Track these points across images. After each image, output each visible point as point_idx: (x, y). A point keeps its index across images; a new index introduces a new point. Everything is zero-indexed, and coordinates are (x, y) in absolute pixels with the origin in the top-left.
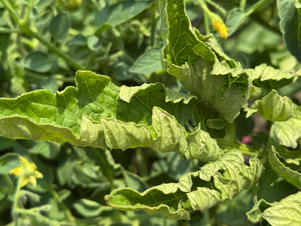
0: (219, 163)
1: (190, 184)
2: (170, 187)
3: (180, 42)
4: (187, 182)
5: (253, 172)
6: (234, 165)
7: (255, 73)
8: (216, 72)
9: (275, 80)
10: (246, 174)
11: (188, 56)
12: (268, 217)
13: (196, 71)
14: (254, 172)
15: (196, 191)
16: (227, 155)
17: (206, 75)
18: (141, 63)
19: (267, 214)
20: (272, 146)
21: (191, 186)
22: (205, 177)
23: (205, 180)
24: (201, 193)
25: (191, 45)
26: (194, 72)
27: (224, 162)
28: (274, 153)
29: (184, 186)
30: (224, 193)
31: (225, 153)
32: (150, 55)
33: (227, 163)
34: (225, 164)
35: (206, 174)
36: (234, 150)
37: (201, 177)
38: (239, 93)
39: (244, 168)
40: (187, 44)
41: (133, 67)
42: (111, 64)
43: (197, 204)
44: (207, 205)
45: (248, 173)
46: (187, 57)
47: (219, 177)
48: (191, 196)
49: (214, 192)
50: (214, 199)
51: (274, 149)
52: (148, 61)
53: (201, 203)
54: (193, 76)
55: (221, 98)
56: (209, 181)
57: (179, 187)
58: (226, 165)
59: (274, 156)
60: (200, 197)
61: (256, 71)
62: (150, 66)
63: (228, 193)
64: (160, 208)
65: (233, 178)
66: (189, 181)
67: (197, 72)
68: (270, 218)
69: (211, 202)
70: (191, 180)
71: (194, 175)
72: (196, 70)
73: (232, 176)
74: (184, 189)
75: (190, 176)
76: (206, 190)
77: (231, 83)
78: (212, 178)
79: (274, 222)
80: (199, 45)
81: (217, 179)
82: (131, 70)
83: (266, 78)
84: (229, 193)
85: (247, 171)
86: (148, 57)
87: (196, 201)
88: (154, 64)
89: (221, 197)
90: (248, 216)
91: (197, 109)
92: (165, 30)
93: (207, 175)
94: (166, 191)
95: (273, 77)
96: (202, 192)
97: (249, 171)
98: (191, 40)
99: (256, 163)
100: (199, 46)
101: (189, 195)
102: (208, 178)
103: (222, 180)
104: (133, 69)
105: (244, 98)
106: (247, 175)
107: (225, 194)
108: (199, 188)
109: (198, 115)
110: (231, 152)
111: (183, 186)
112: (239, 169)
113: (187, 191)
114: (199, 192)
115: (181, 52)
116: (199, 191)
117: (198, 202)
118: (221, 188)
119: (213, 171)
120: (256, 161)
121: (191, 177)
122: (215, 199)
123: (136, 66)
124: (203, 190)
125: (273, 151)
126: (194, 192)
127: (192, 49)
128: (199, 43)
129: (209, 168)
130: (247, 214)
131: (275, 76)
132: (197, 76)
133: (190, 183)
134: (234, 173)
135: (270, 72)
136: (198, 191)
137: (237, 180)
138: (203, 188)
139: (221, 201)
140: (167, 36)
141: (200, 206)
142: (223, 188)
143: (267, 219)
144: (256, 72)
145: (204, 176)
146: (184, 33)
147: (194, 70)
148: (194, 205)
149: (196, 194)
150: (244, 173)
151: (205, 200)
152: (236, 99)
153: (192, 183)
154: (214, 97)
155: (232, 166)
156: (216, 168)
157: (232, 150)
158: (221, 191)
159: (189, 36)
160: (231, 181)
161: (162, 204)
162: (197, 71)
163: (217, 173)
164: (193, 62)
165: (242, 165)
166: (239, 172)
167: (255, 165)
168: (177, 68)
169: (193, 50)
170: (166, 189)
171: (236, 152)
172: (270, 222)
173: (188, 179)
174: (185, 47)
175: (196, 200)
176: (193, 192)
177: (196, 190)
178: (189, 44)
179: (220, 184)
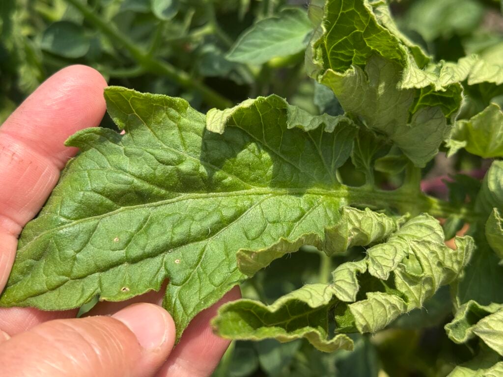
0: (401, 242)
1: (354, 288)
2: (318, 294)
3: (341, 24)
4: (350, 283)
5: (460, 258)
6: (429, 249)
7: (458, 71)
8: (407, 84)
9: (494, 84)
10: (448, 264)
11: (354, 50)
12: (484, 333)
13: (367, 80)
14: (462, 259)
15: (365, 300)
16: (412, 225)
17: (384, 85)
18: (247, 45)
19: (482, 328)
20: (495, 209)
21: (356, 292)
22: (379, 272)
23: (379, 278)
24: (373, 303)
25: (363, 32)
26: (364, 81)
27: (412, 245)
28: (497, 221)
29: (344, 290)
30: (410, 299)
31: (407, 220)
32: (262, 30)
33: (417, 246)
34: (414, 247)
35: (380, 266)
36: (425, 217)
37: (372, 271)
38: (441, 116)
39: (445, 254)
40: (356, 29)
41: (232, 51)
42: (192, 47)
43: (367, 323)
44: (383, 323)
45: (452, 261)
46: (353, 52)
47: (403, 272)
48: (357, 309)
49: (394, 299)
50: (394, 311)
51: (498, 213)
52: (258, 41)
53: (374, 321)
54: (361, 87)
55: (408, 125)
56: (386, 279)
57: (335, 292)
58: (415, 249)
59: (497, 226)
60: (371, 311)
61: (461, 67)
62: (263, 50)
63: (418, 298)
64: (305, 335)
65: (427, 273)
66: (353, 283)
67: (369, 81)
68: (486, 335)
69: (389, 316)
70: (356, 281)
71: (361, 270)
72: (367, 76)
73: (426, 269)
74: (344, 295)
75: (355, 273)
76: (381, 296)
77: (424, 95)
78: (392, 274)
79: (493, 341)
80: (379, 34)
81: (400, 275)
82: (229, 57)
83: (478, 80)
84: (420, 298)
85: (451, 259)
86: (260, 34)
87: (365, 319)
88: (269, 48)
89: (405, 307)
90: (449, 331)
91: (358, 141)
92: (319, 7)
93: (382, 268)
94: (313, 303)
95: (491, 78)
96: (374, 301)
97: (454, 258)
98: (363, 23)
99: (467, 243)
100: (378, 36)
101: (352, 308)
102: (385, 274)
103: (409, 276)
104: (232, 56)
105: (450, 125)
106: (451, 266)
107: (413, 301)
108: (370, 295)
109: (360, 151)
110: (420, 219)
111: (341, 291)
112: (437, 256)
113: (349, 300)
114: (371, 302)
115: (340, 43)
116: (371, 299)
117: (368, 321)
118: (406, 292)
119: (393, 260)
120: (467, 241)
121: (356, 275)
122: (396, 310)
123: (238, 50)
124: (376, 298)
125: (497, 218)
126: (362, 303)
127: (365, 39)
128: (381, 31)
129: (385, 253)
130: (446, 327)
131: (493, 76)
132: (369, 86)
133: (355, 286)
134: (429, 263)
135: (485, 69)
136: (368, 300)
137: (433, 276)
138: (376, 293)
139: (407, 313)
140: (322, 19)
141: (371, 326)
142: (409, 291)
143: (482, 337)
144: (461, 69)
145: (376, 270)
146: (351, 9)
147: (364, 77)
148: (361, 325)
149: (366, 306)
150: (445, 262)
151: (380, 314)
152: (436, 128)
153: (358, 286)
154: (394, 122)
155: (426, 252)
156: (397, 255)
157: (421, 216)
158: (407, 297)
159: (361, 16)
160: (423, 279)
161: (308, 328)
162: (369, 78)
163: (401, 264)
164: (362, 61)
165: (444, 249)
166: (438, 261)
167: (465, 246)
168: (338, 76)
169: (366, 41)
170: (313, 298)
171: (428, 220)
172: (487, 341)
173: (350, 277)
174: (350, 34)
175: (365, 317)
176: (360, 302)
177: (366, 298)
178: (358, 31)
179: (406, 284)
